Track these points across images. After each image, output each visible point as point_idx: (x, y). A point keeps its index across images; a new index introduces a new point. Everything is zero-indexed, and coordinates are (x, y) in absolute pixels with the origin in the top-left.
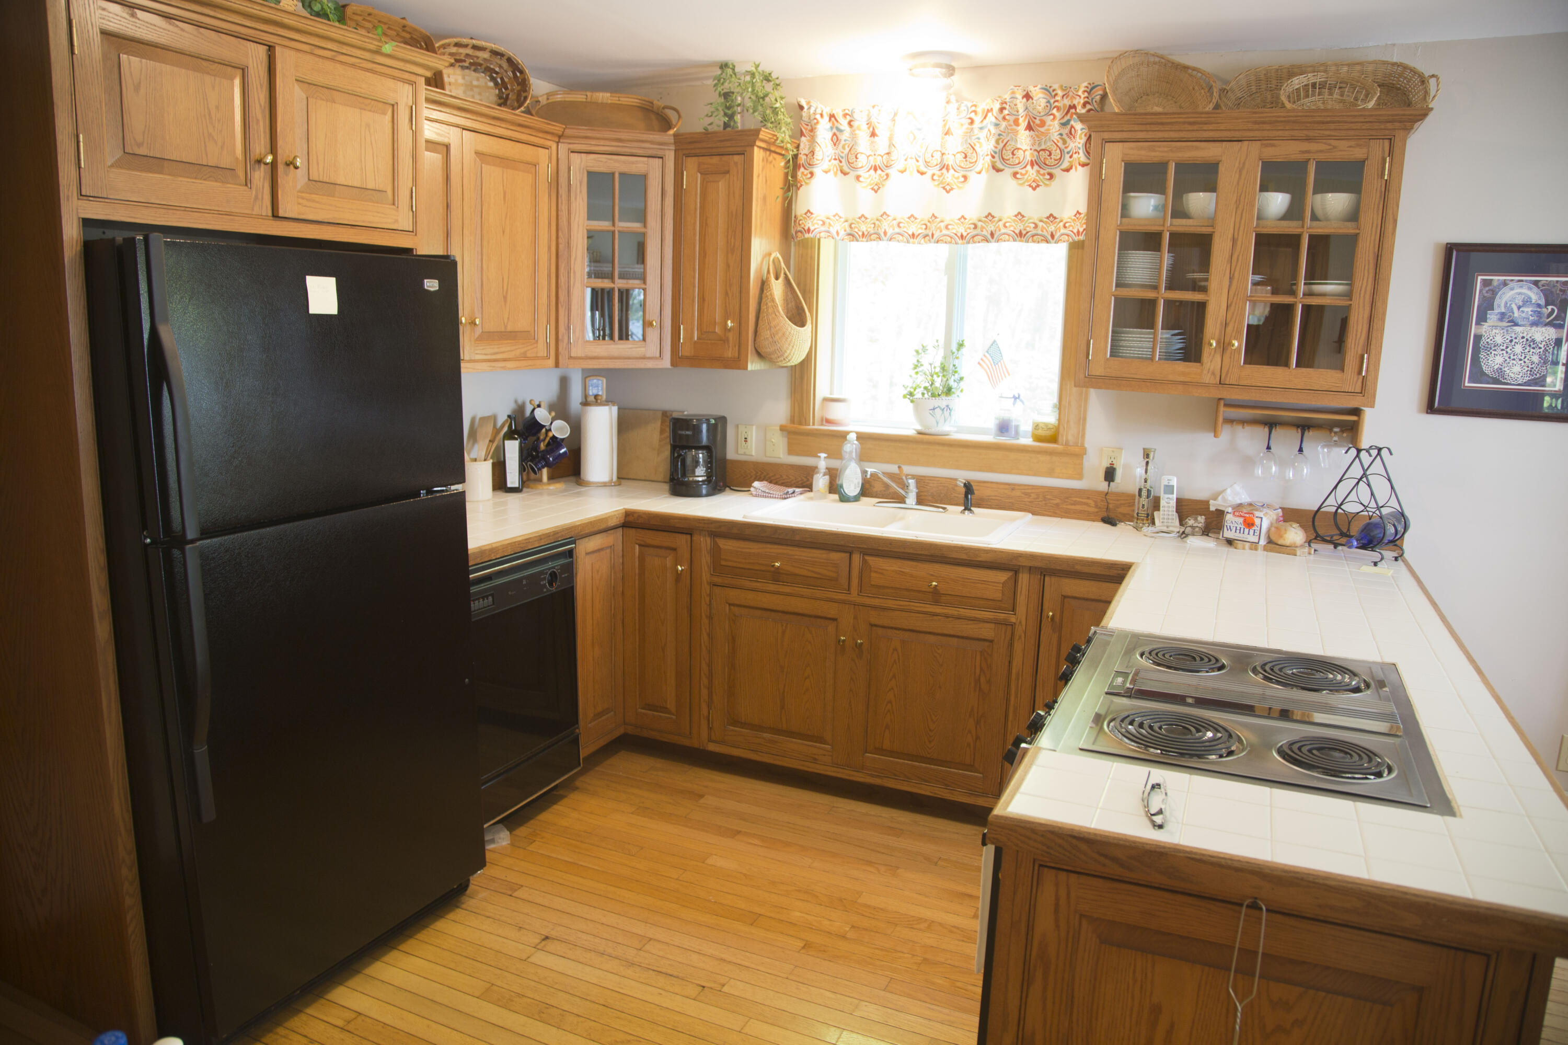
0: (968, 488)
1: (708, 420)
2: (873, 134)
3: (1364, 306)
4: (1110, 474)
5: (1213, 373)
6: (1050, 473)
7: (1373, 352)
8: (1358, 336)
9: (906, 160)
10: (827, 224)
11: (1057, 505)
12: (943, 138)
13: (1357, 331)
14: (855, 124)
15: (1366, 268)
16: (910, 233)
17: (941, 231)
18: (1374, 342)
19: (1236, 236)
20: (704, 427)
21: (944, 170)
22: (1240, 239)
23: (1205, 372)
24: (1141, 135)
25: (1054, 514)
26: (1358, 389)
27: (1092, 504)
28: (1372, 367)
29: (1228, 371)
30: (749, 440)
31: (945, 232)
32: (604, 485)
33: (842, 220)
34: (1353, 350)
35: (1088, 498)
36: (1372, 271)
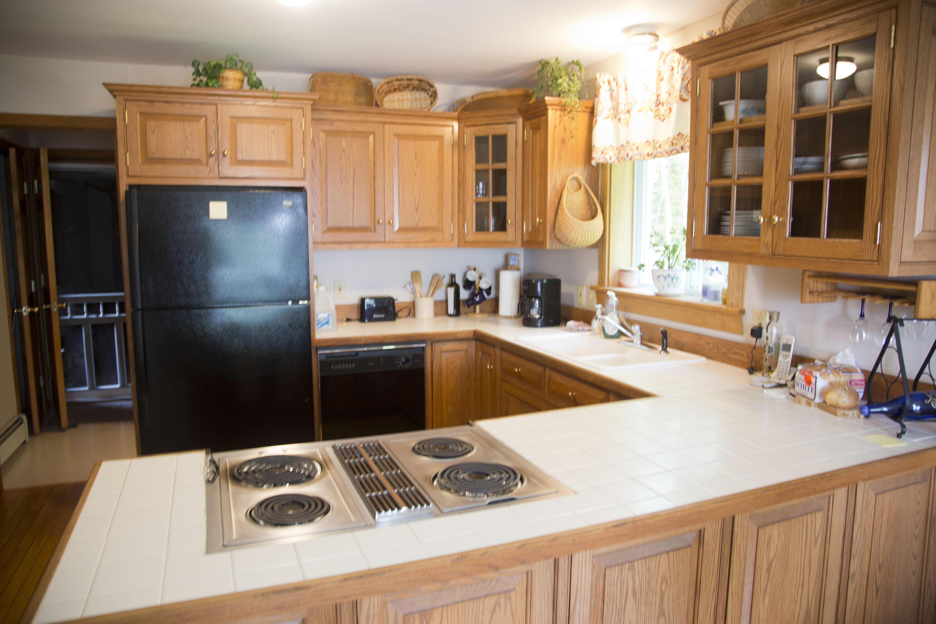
0: (664, 334)
1: (542, 281)
2: (626, 89)
3: (878, 177)
4: (757, 332)
5: (767, 246)
6: (723, 328)
7: (886, 220)
8: (874, 203)
9: (643, 103)
10: (604, 153)
11: (725, 354)
12: (658, 84)
13: (872, 201)
14: (619, 84)
15: (879, 137)
16: (646, 153)
17: (657, 149)
18: (886, 210)
19: (779, 126)
20: (539, 284)
21: (660, 106)
22: (782, 127)
23: (762, 245)
24: (718, 56)
25: (723, 361)
26: (875, 258)
27: (746, 355)
28: (885, 236)
29: (777, 243)
30: (582, 295)
31: (659, 150)
32: (510, 317)
33: (615, 149)
34: (869, 219)
35: (743, 350)
36: (883, 140)
